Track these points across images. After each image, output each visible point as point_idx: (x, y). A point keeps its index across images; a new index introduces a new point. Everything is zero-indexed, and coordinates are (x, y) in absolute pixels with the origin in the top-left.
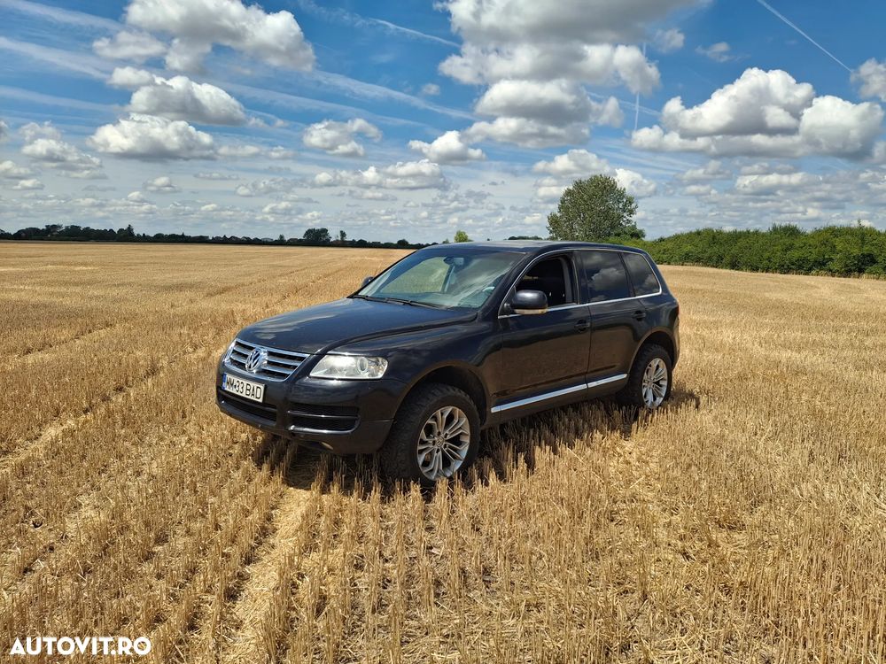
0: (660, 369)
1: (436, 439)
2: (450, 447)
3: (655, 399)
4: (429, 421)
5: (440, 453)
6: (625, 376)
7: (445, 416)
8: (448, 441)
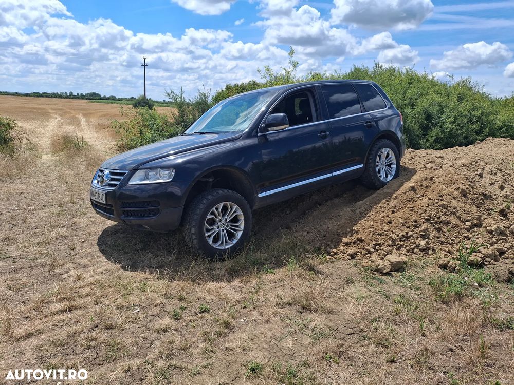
0: (390, 156)
1: (219, 224)
2: (231, 226)
3: (387, 176)
4: (209, 217)
5: (225, 231)
6: (361, 166)
7: (220, 210)
8: (228, 222)
